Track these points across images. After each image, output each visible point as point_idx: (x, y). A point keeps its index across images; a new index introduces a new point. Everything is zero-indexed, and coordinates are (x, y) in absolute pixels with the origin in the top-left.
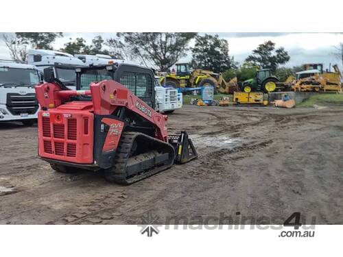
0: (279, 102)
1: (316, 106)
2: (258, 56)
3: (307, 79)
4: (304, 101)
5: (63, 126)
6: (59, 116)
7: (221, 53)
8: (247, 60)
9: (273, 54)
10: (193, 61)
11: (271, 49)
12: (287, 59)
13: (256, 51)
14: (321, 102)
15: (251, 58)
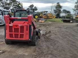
0: (40, 21)
1: (49, 22)
2: (30, 8)
3: (46, 15)
4: (46, 21)
5: (19, 29)
6: (16, 26)
7: (21, 7)
8: (27, 9)
9: (34, 8)
10: (13, 8)
11: (33, 7)
12: (37, 10)
13: (29, 7)
14: (50, 21)
15: (28, 9)
